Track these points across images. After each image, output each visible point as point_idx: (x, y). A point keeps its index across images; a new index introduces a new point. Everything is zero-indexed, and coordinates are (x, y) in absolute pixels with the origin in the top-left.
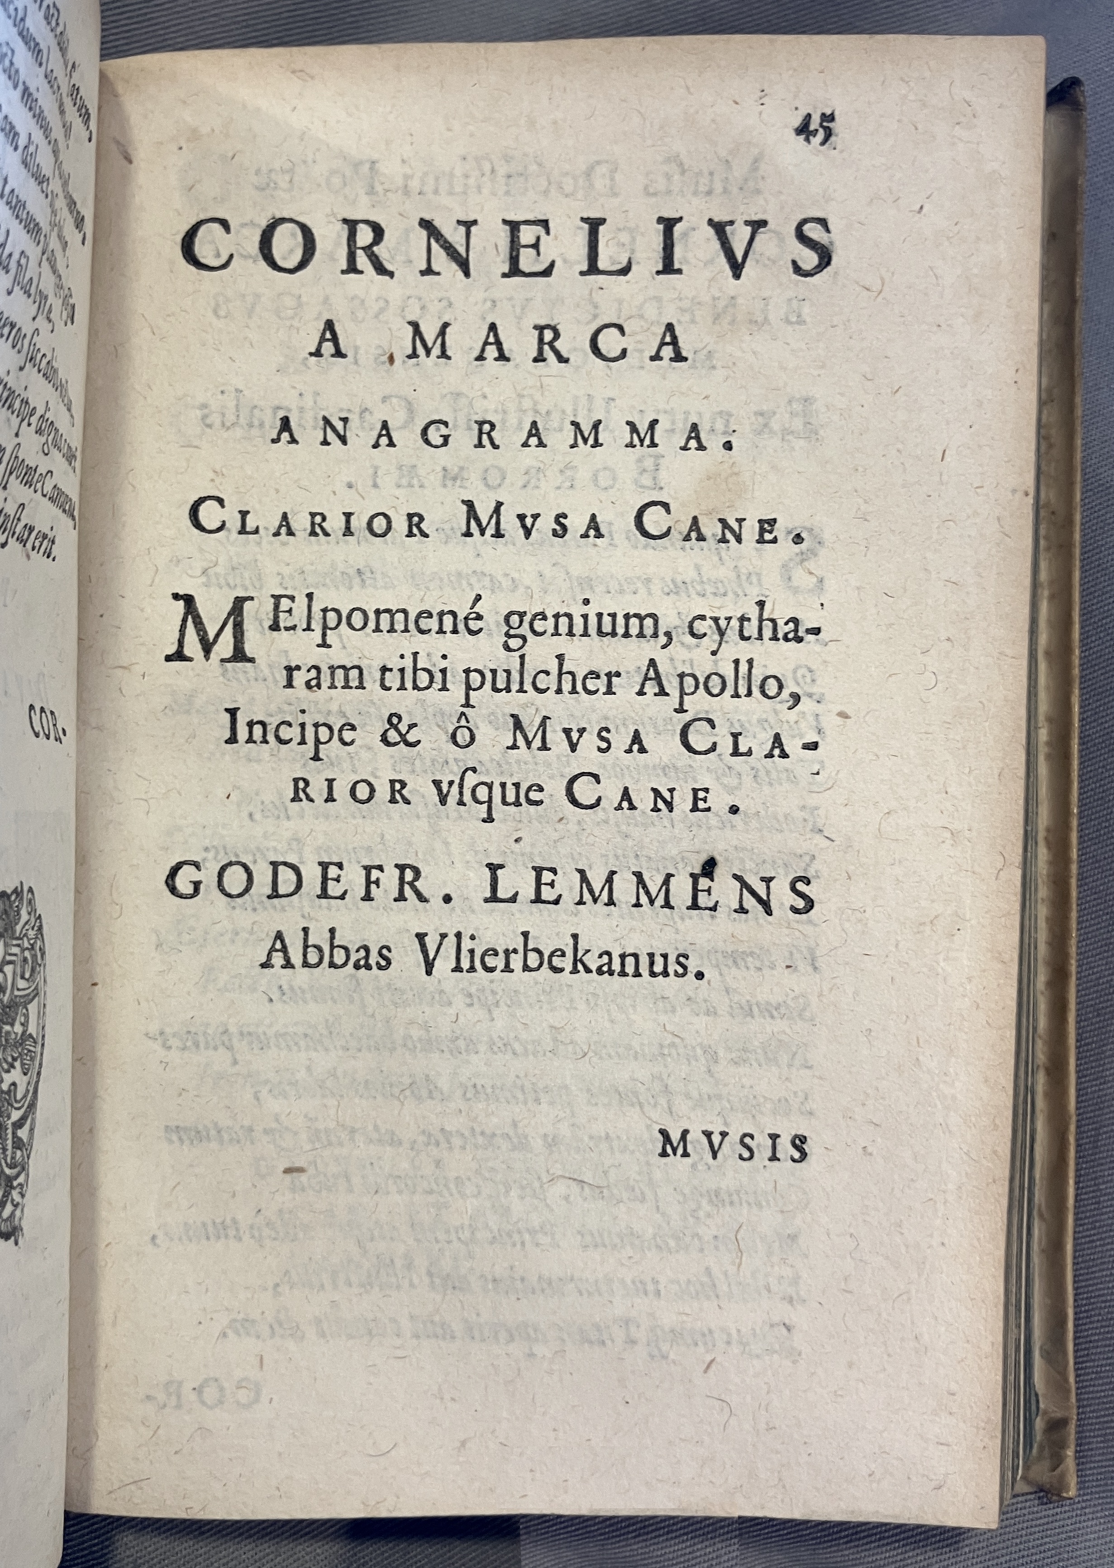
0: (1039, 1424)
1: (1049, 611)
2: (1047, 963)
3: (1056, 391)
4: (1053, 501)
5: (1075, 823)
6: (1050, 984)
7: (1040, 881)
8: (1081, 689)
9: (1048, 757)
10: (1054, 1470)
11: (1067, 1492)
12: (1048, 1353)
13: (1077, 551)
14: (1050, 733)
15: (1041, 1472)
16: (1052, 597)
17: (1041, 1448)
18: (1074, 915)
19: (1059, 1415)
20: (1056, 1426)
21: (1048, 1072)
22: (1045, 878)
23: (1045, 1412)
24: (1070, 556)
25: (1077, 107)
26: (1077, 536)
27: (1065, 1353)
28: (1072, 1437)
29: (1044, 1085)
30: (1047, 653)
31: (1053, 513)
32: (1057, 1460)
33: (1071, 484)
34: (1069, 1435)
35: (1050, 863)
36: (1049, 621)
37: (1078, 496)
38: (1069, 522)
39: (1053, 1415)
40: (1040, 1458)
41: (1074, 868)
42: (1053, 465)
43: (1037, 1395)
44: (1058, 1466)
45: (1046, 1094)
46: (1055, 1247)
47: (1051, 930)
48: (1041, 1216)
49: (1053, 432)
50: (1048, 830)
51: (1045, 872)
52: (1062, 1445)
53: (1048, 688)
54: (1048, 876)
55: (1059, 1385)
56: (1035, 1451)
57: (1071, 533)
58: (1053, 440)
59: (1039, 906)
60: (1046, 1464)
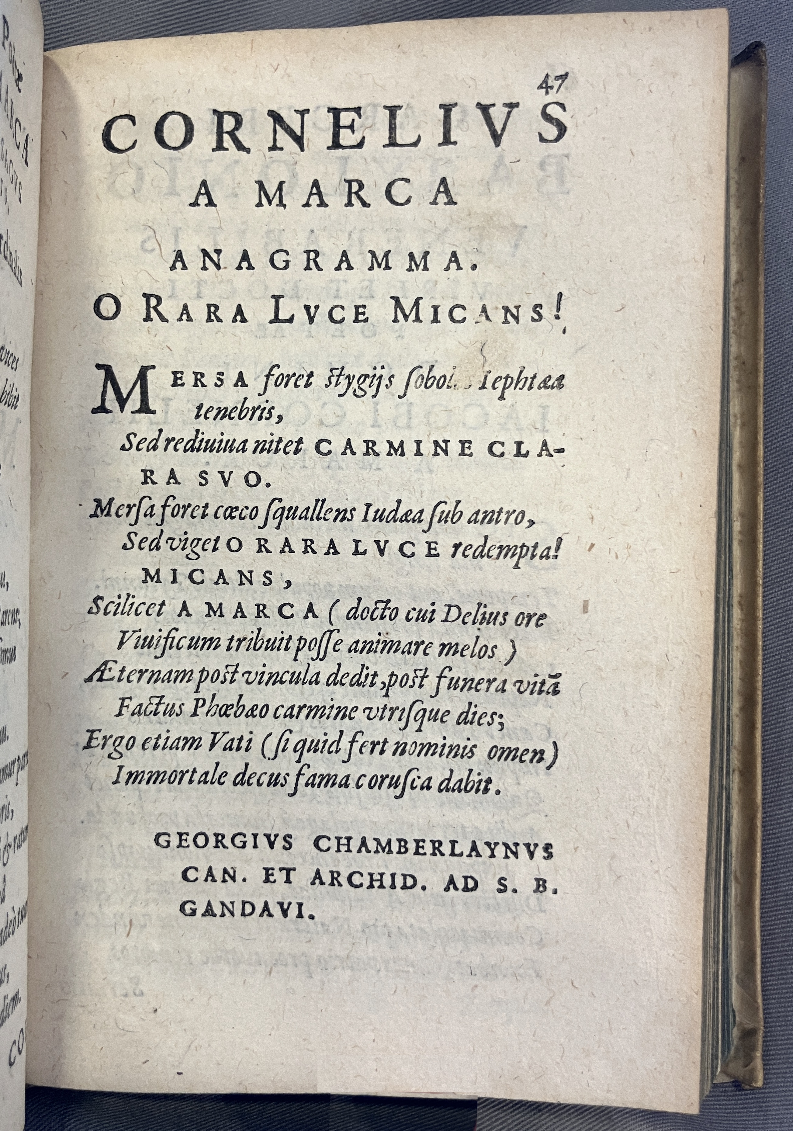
0: (735, 1032)
1: (741, 434)
2: (740, 694)
3: (745, 273)
4: (743, 354)
5: (760, 590)
6: (743, 709)
7: (735, 633)
8: (764, 493)
9: (741, 542)
10: (746, 1067)
11: (756, 1082)
12: (742, 980)
13: (761, 391)
14: (742, 525)
15: (737, 1069)
16: (743, 425)
17: (737, 1049)
18: (760, 658)
19: (751, 1026)
20: (748, 1034)
21: (742, 774)
22: (739, 631)
23: (741, 1024)
24: (756, 394)
25: (760, 63)
26: (761, 380)
27: (754, 981)
28: (760, 1043)
29: (739, 783)
30: (740, 466)
31: (744, 363)
32: (749, 1059)
33: (756, 341)
34: (758, 1040)
35: (742, 620)
36: (741, 443)
37: (762, 351)
38: (756, 370)
39: (746, 1026)
40: (736, 1057)
41: (760, 623)
42: (743, 327)
43: (734, 1011)
44: (749, 1064)
45: (740, 790)
46: (747, 903)
47: (743, 669)
48: (736, 879)
49: (743, 303)
50: (741, 596)
51: (739, 627)
52: (753, 1048)
53: (740, 492)
54: (741, 630)
55: (750, 1004)
56: (732, 1052)
57: (757, 377)
58: (743, 310)
59: (735, 653)
60: (741, 1062)
